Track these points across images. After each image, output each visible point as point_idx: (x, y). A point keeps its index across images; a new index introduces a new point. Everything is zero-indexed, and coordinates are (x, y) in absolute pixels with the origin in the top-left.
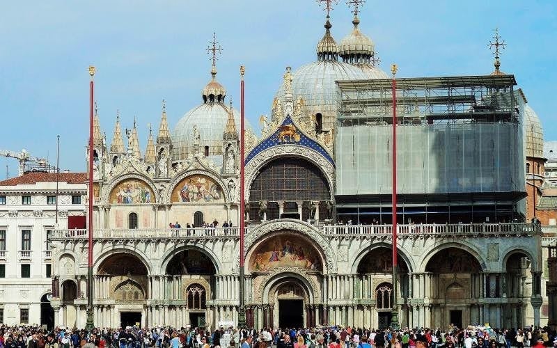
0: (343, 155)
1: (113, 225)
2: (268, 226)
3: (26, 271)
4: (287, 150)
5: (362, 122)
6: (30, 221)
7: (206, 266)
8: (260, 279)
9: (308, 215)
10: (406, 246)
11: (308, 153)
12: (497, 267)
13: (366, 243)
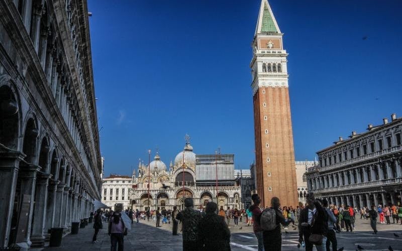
0: (197, 171)
1: (144, 187)
2: (181, 187)
3: (111, 198)
4: (185, 170)
5: (200, 164)
6: (113, 187)
7: (166, 196)
8: (178, 199)
9: (189, 185)
10: (212, 192)
11: (189, 171)
12: (232, 196)
13: (203, 191)
